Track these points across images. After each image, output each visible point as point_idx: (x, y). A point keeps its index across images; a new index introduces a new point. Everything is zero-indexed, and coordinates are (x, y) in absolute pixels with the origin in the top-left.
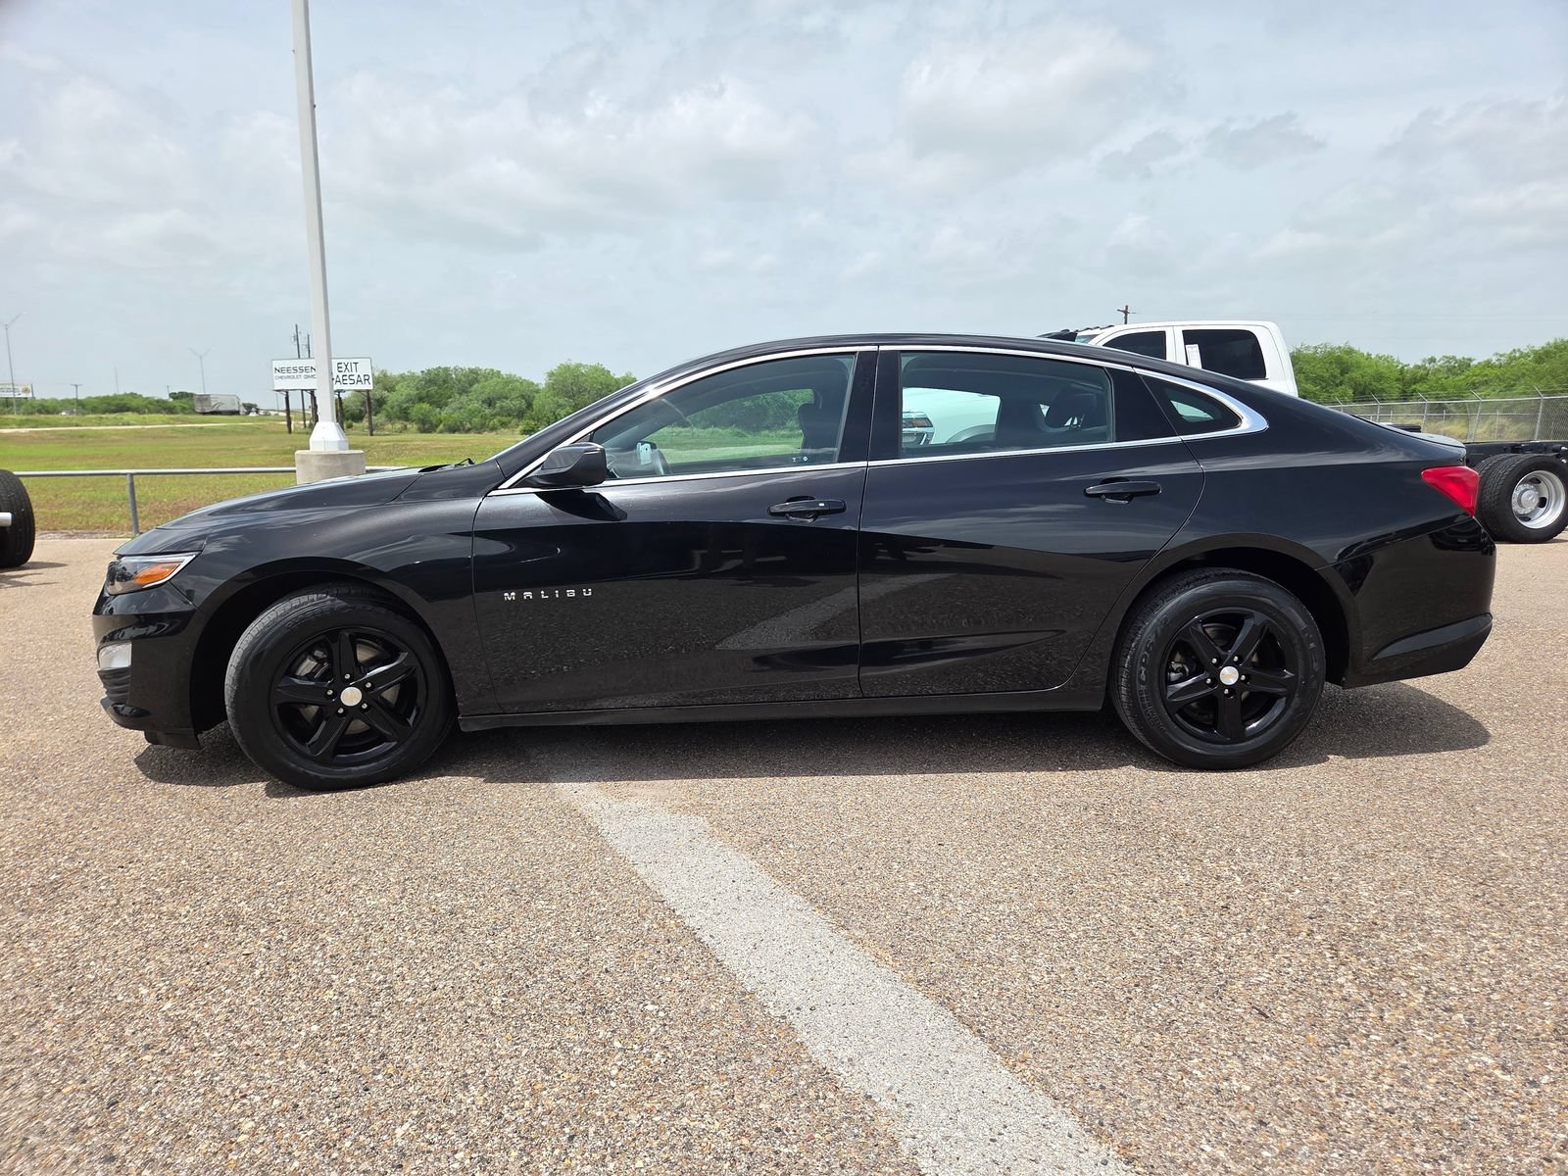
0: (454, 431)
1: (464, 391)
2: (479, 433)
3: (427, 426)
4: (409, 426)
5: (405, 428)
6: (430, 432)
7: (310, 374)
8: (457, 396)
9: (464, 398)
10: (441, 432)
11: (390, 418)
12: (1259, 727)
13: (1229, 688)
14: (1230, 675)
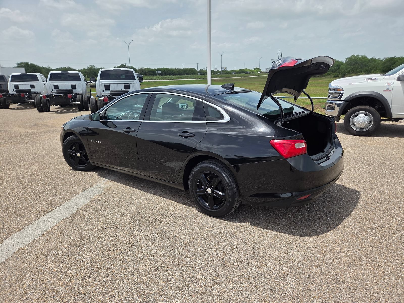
12: (219, 207)
13: (209, 194)
14: (209, 190)
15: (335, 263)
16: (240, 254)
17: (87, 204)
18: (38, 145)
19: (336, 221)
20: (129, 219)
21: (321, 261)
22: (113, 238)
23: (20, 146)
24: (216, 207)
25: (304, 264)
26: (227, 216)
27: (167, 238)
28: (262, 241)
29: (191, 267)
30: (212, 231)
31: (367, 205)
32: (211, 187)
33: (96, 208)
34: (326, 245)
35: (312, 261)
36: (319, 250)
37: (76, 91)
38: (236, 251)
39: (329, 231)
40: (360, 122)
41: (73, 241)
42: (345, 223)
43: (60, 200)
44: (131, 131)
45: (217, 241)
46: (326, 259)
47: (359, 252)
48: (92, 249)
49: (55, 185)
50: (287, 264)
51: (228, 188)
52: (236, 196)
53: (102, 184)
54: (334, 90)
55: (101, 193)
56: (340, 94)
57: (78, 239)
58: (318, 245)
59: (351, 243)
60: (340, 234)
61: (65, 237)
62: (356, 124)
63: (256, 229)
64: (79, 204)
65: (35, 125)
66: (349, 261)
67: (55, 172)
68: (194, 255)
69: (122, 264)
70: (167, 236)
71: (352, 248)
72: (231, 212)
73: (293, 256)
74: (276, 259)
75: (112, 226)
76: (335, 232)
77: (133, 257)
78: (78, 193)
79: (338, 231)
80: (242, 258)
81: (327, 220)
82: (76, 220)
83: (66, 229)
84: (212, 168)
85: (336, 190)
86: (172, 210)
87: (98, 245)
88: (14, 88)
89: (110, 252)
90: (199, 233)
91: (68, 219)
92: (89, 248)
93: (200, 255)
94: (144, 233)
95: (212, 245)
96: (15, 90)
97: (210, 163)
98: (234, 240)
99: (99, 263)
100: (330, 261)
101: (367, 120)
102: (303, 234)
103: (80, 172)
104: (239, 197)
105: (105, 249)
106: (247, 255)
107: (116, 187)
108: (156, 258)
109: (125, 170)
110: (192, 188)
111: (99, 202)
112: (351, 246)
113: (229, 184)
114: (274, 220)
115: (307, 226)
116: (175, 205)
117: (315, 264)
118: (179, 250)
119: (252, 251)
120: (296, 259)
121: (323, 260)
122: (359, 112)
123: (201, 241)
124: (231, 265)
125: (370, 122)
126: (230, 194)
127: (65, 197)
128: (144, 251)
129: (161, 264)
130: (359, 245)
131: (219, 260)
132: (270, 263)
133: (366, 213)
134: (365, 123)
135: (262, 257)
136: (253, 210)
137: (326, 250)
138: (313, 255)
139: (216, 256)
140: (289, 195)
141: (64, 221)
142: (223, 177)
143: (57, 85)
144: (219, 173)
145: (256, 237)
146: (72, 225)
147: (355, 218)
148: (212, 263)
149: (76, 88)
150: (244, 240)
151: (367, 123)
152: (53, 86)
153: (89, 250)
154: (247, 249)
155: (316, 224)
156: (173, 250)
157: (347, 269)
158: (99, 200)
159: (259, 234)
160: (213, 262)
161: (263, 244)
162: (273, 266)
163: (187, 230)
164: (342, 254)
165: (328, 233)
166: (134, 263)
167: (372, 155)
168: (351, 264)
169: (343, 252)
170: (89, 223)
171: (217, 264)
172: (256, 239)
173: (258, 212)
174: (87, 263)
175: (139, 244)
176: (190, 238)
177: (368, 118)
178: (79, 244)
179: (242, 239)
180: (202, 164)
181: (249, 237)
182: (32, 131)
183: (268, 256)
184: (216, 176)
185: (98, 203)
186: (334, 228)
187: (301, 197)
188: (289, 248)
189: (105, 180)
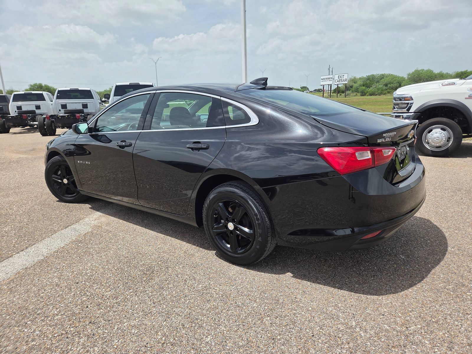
0: (371, 95)
1: (378, 82)
2: (380, 96)
3: (363, 94)
4: (358, 94)
5: (357, 94)
6: (364, 96)
7: (330, 80)
8: (375, 83)
9: (378, 84)
10: (367, 96)
11: (353, 92)
12: (244, 251)
13: (231, 232)
14: (231, 226)
15: (427, 342)
16: (274, 325)
17: (63, 248)
18: (27, 172)
19: (420, 271)
20: (116, 268)
21: (403, 338)
22: (84, 299)
23: (4, 174)
24: (240, 250)
25: (376, 343)
26: (258, 263)
27: (164, 298)
28: (309, 303)
29: (193, 348)
30: (233, 288)
31: (461, 246)
32: (233, 221)
33: (73, 252)
34: (408, 310)
35: (388, 338)
36: (398, 319)
37: (87, 111)
38: (267, 321)
39: (410, 287)
40: (435, 139)
41: (24, 303)
42: (434, 274)
43: (28, 241)
44: (127, 144)
45: (240, 303)
46: (411, 334)
47: (461, 322)
48: (47, 317)
49: (28, 221)
50: (349, 343)
51: (257, 222)
52: (269, 234)
53: (92, 219)
54: (401, 100)
55: (86, 232)
56: (408, 104)
57: (33, 299)
58: (396, 310)
59: (446, 307)
60: (427, 292)
61: (15, 296)
62: (430, 141)
63: (300, 283)
64: (53, 247)
65: (32, 150)
66: (448, 337)
67: (34, 204)
68: (201, 327)
69: (85, 343)
70: (165, 295)
71: (450, 315)
72: (262, 258)
73: (358, 329)
74: (330, 335)
75: (89, 279)
76: (419, 288)
77: (106, 331)
78: (55, 232)
79: (424, 287)
80: (276, 332)
81: (405, 269)
82: (39, 271)
83: (21, 284)
84: (234, 193)
85: (414, 225)
86: (180, 255)
87: (58, 310)
88: (16, 110)
89: (73, 322)
90: (214, 290)
91: (29, 269)
92: (44, 315)
93: (211, 328)
94: (131, 291)
95: (232, 310)
96: (17, 111)
97: (231, 186)
98: (266, 301)
99: (52, 341)
100: (417, 338)
101: (445, 136)
102: (371, 292)
103: (67, 204)
104: (273, 235)
105: (68, 317)
106: (284, 328)
107: (108, 224)
108: (142, 332)
109: (125, 201)
110: (207, 223)
111: (80, 244)
112: (447, 310)
113: (258, 217)
114: (326, 270)
115: (376, 279)
116: (185, 248)
117: (393, 343)
118: (180, 318)
119: (293, 320)
120: (363, 335)
121: (405, 336)
122: (434, 126)
123: (215, 303)
124: (258, 345)
125: (449, 138)
126: (260, 231)
127: (35, 237)
128: (125, 320)
129: (147, 344)
130: (460, 310)
131: (240, 337)
132: (320, 341)
133: (462, 258)
134: (442, 140)
135: (308, 331)
136: (295, 254)
137: (409, 318)
138: (390, 326)
139: (236, 329)
140: (348, 231)
141: (23, 272)
142: (248, 206)
143: (65, 104)
144: (243, 201)
145: (299, 296)
146: (32, 278)
147: (447, 265)
148: (228, 342)
149: (87, 108)
150: (281, 301)
151: (445, 140)
152: (60, 105)
153: (43, 318)
154: (285, 317)
155: (390, 276)
156: (170, 319)
157: (448, 352)
158: (81, 241)
159: (304, 292)
160: (230, 338)
161: (310, 309)
162: (325, 346)
163: (196, 285)
164: (436, 326)
165: (410, 290)
166: (105, 340)
167: (457, 180)
168: (452, 343)
169: (436, 322)
170: (58, 274)
171: (236, 342)
172: (298, 300)
173: (302, 257)
174: (33, 341)
175: (120, 308)
176: (199, 298)
177: (447, 135)
178: (31, 308)
179: (278, 300)
180: (220, 187)
181: (289, 297)
182: (26, 156)
183: (317, 329)
184: (240, 205)
185: (78, 246)
186: (418, 283)
187: (367, 235)
188: (350, 314)
189: (98, 214)
